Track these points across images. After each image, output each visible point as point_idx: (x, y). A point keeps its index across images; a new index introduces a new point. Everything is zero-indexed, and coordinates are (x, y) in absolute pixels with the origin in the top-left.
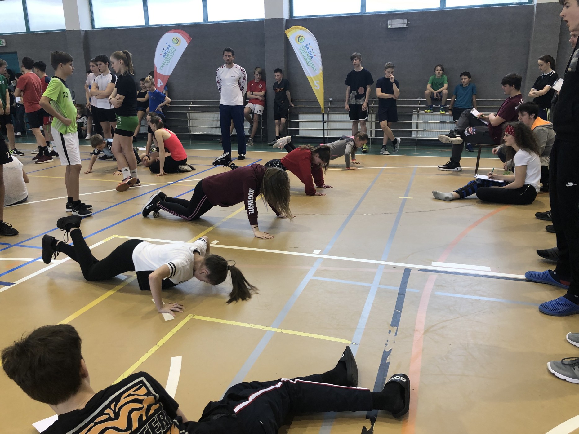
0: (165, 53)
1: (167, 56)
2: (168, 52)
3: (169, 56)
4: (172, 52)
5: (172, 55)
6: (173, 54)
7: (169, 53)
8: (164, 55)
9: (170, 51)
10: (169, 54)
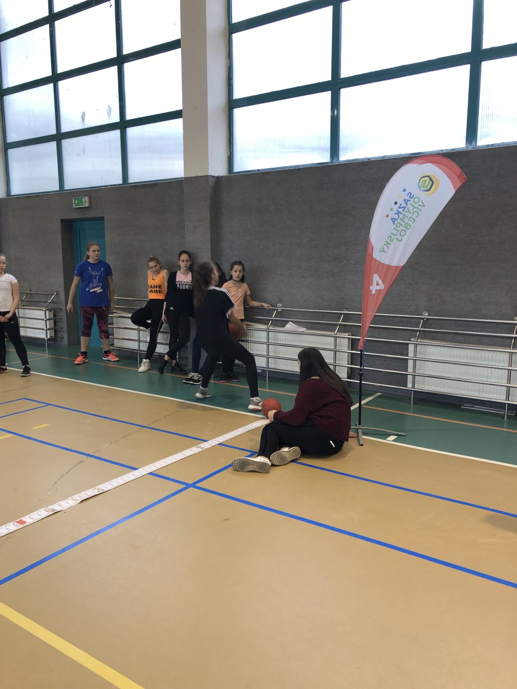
0: (399, 213)
1: (401, 219)
2: (406, 210)
3: (406, 220)
4: (415, 209)
5: (414, 217)
6: (416, 214)
7: (409, 211)
8: (396, 216)
9: (411, 208)
10: (407, 214)
